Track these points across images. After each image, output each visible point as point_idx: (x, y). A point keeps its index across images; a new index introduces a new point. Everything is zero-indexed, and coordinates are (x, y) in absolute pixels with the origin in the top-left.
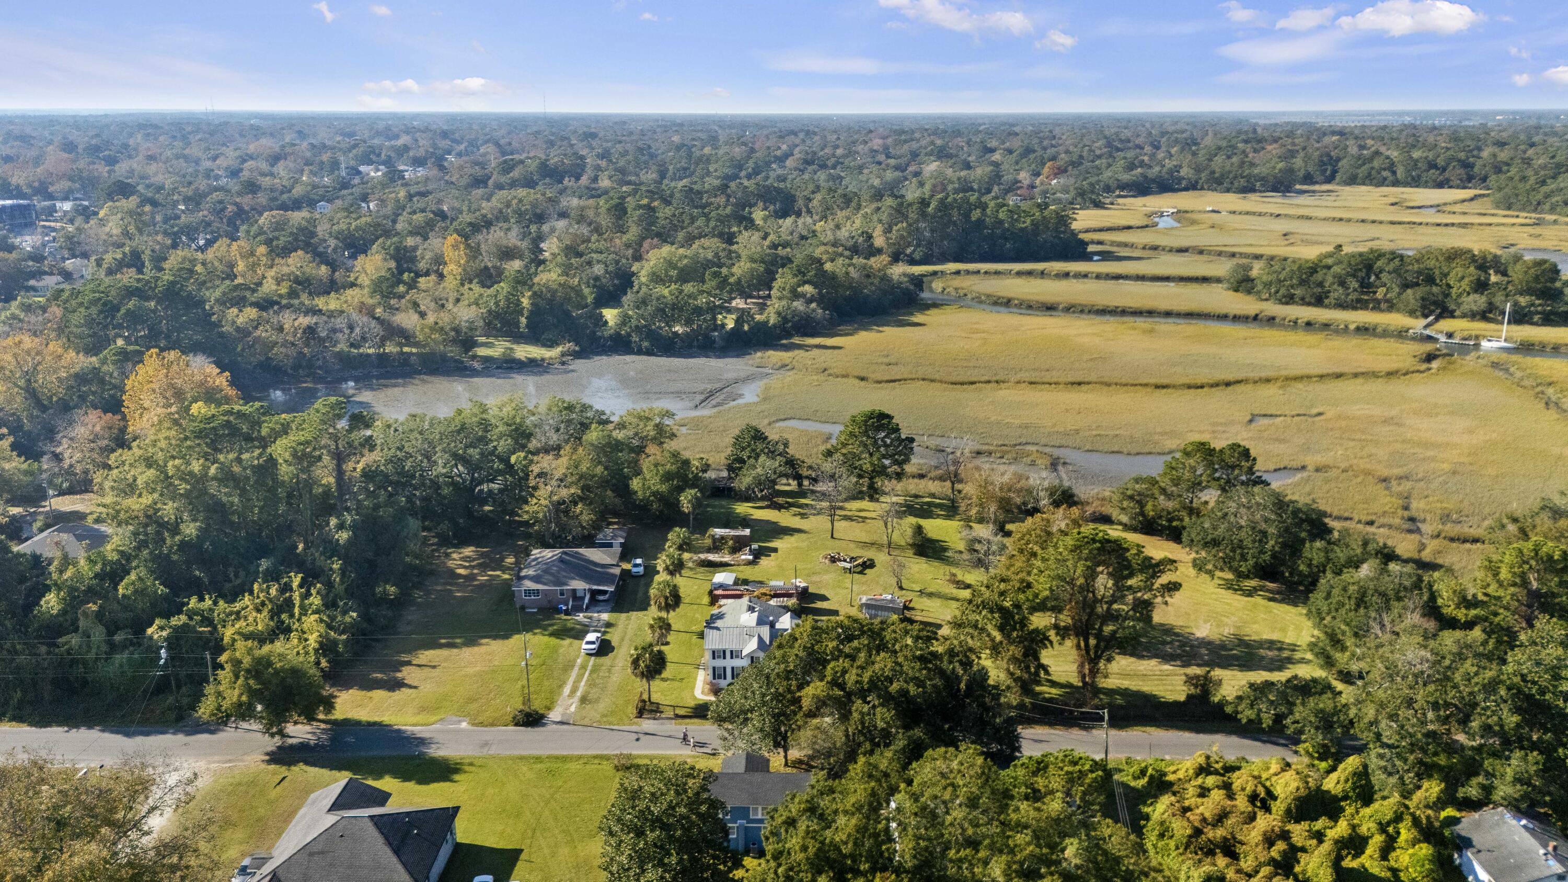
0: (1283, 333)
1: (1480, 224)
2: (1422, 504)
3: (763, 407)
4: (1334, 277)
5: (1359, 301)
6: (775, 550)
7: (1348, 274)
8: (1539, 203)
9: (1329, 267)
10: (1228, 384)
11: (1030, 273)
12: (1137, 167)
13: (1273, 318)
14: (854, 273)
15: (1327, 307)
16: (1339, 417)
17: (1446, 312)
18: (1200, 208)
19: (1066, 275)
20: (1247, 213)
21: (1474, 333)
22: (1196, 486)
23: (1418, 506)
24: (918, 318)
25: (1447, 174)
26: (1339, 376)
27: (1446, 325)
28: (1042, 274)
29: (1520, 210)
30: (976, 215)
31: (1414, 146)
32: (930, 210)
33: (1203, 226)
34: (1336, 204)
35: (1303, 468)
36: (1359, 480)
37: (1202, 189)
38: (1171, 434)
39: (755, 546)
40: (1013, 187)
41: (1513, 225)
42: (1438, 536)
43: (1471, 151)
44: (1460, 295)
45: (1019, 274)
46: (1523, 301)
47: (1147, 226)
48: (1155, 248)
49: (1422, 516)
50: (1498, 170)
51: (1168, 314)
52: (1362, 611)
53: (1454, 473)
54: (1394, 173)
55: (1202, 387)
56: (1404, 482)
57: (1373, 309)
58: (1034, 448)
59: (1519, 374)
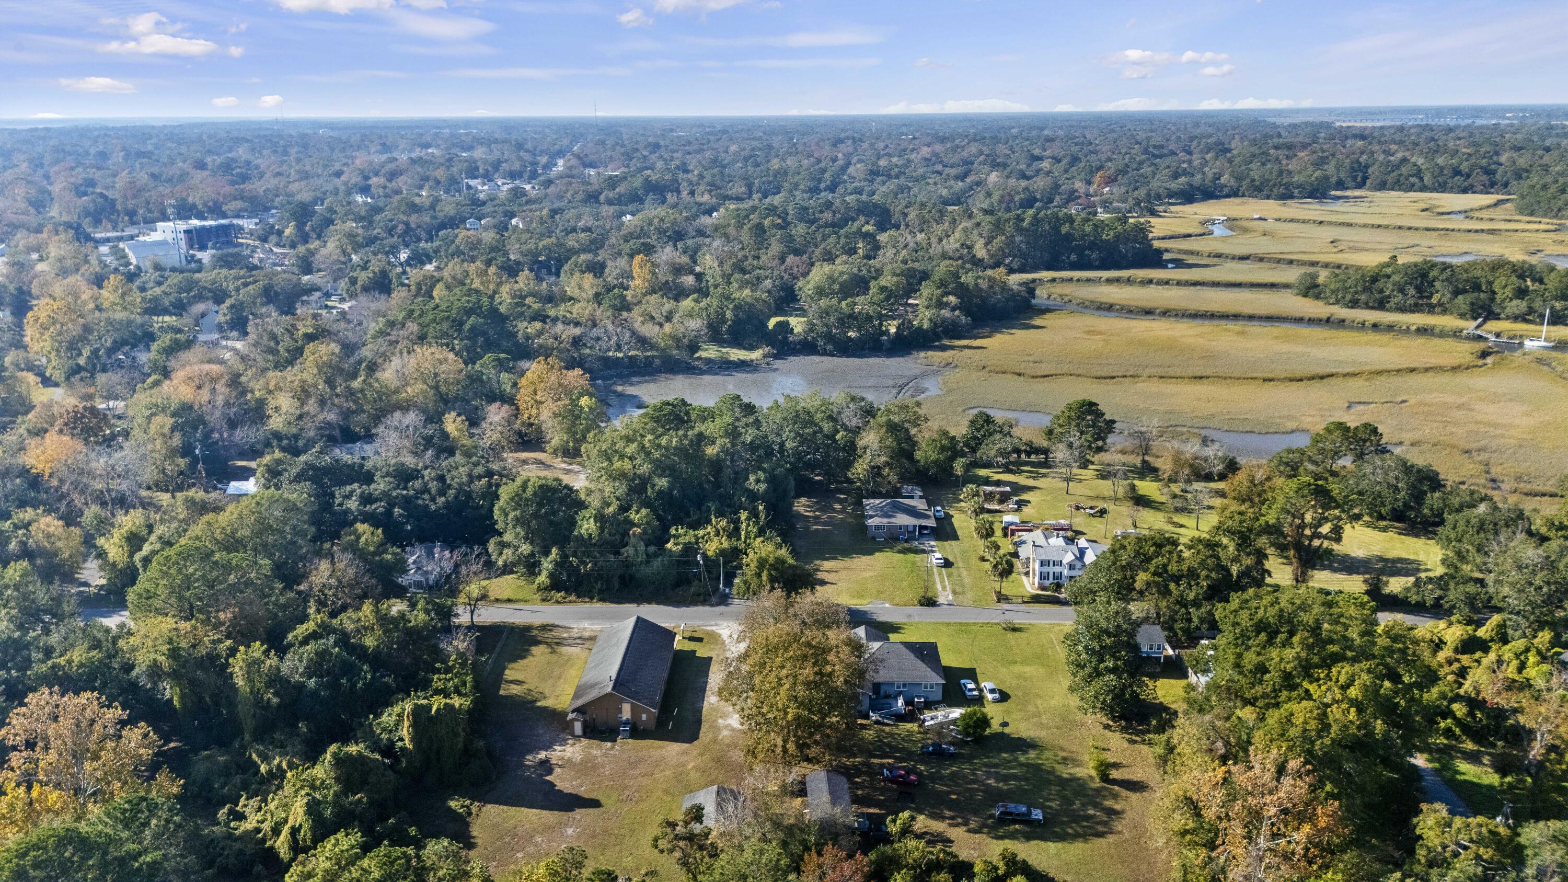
0: (1356, 334)
1: (1507, 231)
2: (1499, 469)
3: (951, 398)
4: (1394, 285)
5: (1416, 305)
6: (1029, 502)
7: (1406, 283)
8: (1559, 210)
9: (1388, 277)
10: (1322, 378)
11: (1118, 280)
12: (1180, 176)
13: (1343, 321)
14: (984, 285)
15: (1388, 310)
16: (1420, 404)
17: (1492, 315)
18: (1247, 216)
19: (1150, 282)
20: (1292, 220)
21: (1519, 333)
22: (1336, 454)
23: (1495, 471)
24: (1037, 322)
25: (1470, 181)
26: (1413, 370)
27: (1494, 325)
28: (1129, 281)
29: (1542, 216)
30: (1065, 229)
31: (1436, 152)
32: (1025, 224)
33: (1256, 234)
34: (1370, 210)
35: (1401, 443)
36: (1447, 452)
37: (1243, 196)
38: (1289, 418)
39: (1015, 499)
40: (1072, 197)
41: (1537, 231)
42: (1515, 491)
43: (1491, 158)
44: (1503, 301)
45: (1109, 281)
46: (1558, 305)
47: (1204, 234)
48: (1219, 256)
49: (1501, 478)
50: (1519, 177)
51: (1251, 317)
52: (1482, 535)
53: (1520, 446)
54: (1421, 179)
55: (1301, 380)
56: (1482, 453)
57: (1429, 312)
58: (1185, 429)
59: (1560, 369)
